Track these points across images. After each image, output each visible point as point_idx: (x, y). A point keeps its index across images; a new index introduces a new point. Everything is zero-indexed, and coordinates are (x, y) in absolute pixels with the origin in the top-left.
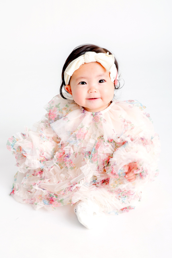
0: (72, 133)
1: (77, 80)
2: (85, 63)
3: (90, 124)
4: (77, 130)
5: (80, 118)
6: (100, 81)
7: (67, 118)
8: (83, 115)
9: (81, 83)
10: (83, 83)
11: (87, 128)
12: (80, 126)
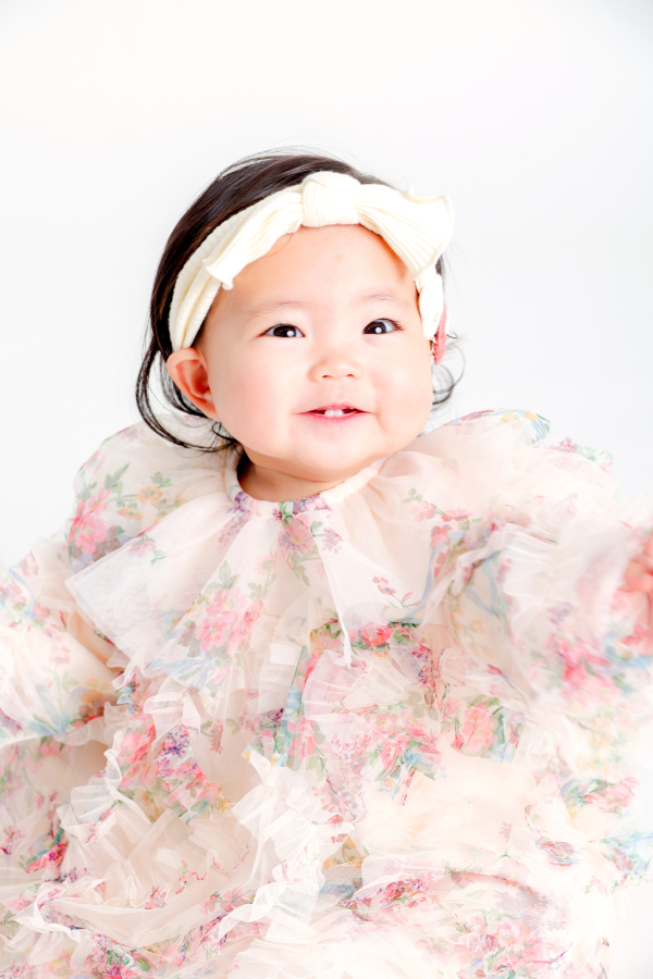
0: (176, 621)
1: (254, 313)
2: (302, 226)
3: (267, 565)
4: (200, 602)
5: (221, 540)
6: (370, 329)
7: (151, 540)
8: (237, 520)
9: (272, 332)
10: (282, 331)
11: (252, 586)
12: (215, 578)
